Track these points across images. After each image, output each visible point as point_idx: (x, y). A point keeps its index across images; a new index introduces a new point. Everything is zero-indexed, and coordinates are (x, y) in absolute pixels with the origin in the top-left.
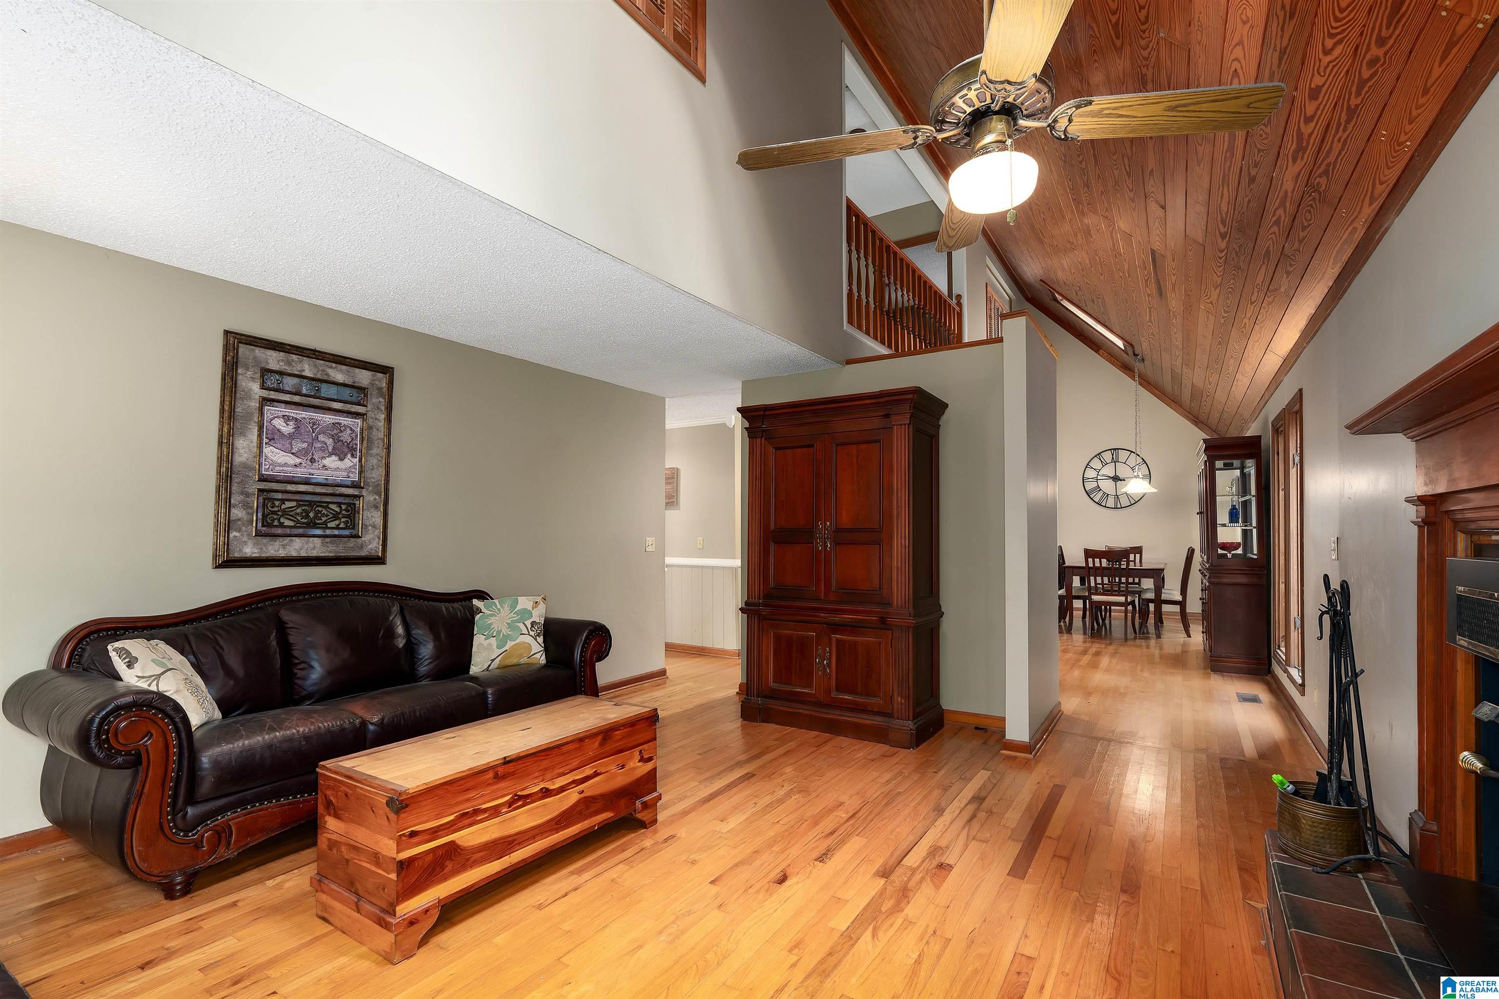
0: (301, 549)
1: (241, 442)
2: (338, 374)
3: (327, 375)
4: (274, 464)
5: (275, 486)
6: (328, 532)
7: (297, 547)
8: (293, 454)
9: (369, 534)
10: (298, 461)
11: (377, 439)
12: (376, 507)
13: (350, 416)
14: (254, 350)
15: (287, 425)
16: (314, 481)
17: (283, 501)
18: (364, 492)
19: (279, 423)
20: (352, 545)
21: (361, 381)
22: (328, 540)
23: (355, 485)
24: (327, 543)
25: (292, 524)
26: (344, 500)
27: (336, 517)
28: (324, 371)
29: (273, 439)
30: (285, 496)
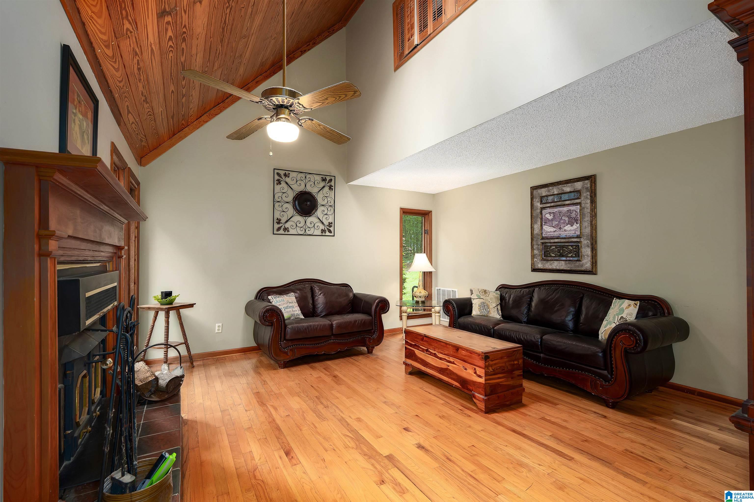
0: (557, 266)
1: (536, 226)
2: (567, 189)
3: (563, 190)
4: (547, 232)
5: (547, 241)
6: (568, 259)
7: (555, 265)
8: (553, 227)
9: (585, 259)
10: (555, 229)
11: (587, 213)
12: (588, 246)
13: (574, 205)
14: (538, 191)
15: (550, 216)
16: (561, 237)
17: (551, 246)
18: (582, 240)
19: (548, 216)
20: (577, 265)
21: (577, 188)
22: (567, 262)
23: (578, 237)
24: (567, 263)
25: (554, 255)
26: (574, 244)
27: (570, 252)
28: (562, 189)
29: (546, 222)
30: (551, 244)
